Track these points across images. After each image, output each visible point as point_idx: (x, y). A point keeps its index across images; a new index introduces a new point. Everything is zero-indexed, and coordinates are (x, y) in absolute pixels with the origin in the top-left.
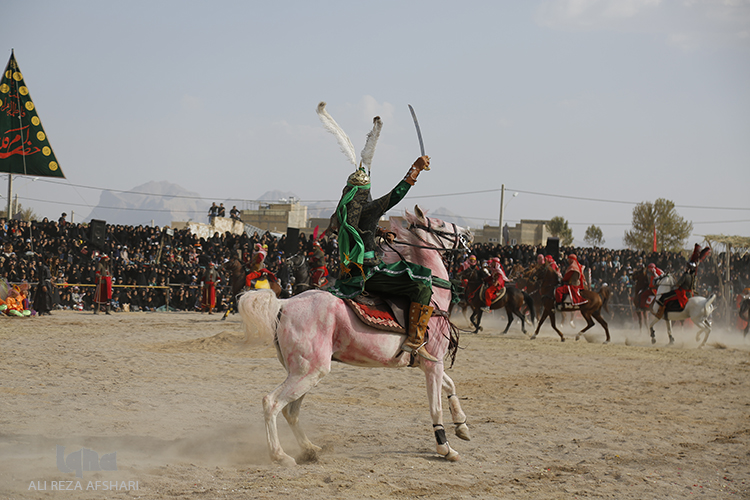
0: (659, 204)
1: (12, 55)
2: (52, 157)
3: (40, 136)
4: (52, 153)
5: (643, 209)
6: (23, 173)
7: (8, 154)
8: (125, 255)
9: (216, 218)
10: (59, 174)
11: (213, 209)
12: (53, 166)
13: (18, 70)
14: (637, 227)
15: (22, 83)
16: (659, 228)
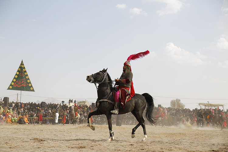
0: (177, 100)
1: (22, 61)
2: (32, 86)
3: (28, 81)
4: (30, 82)
5: (173, 101)
6: (24, 91)
7: (20, 86)
8: (50, 111)
9: (71, 103)
10: (33, 90)
11: (70, 101)
12: (31, 89)
13: (23, 65)
14: (171, 106)
15: (24, 68)
16: (177, 106)
